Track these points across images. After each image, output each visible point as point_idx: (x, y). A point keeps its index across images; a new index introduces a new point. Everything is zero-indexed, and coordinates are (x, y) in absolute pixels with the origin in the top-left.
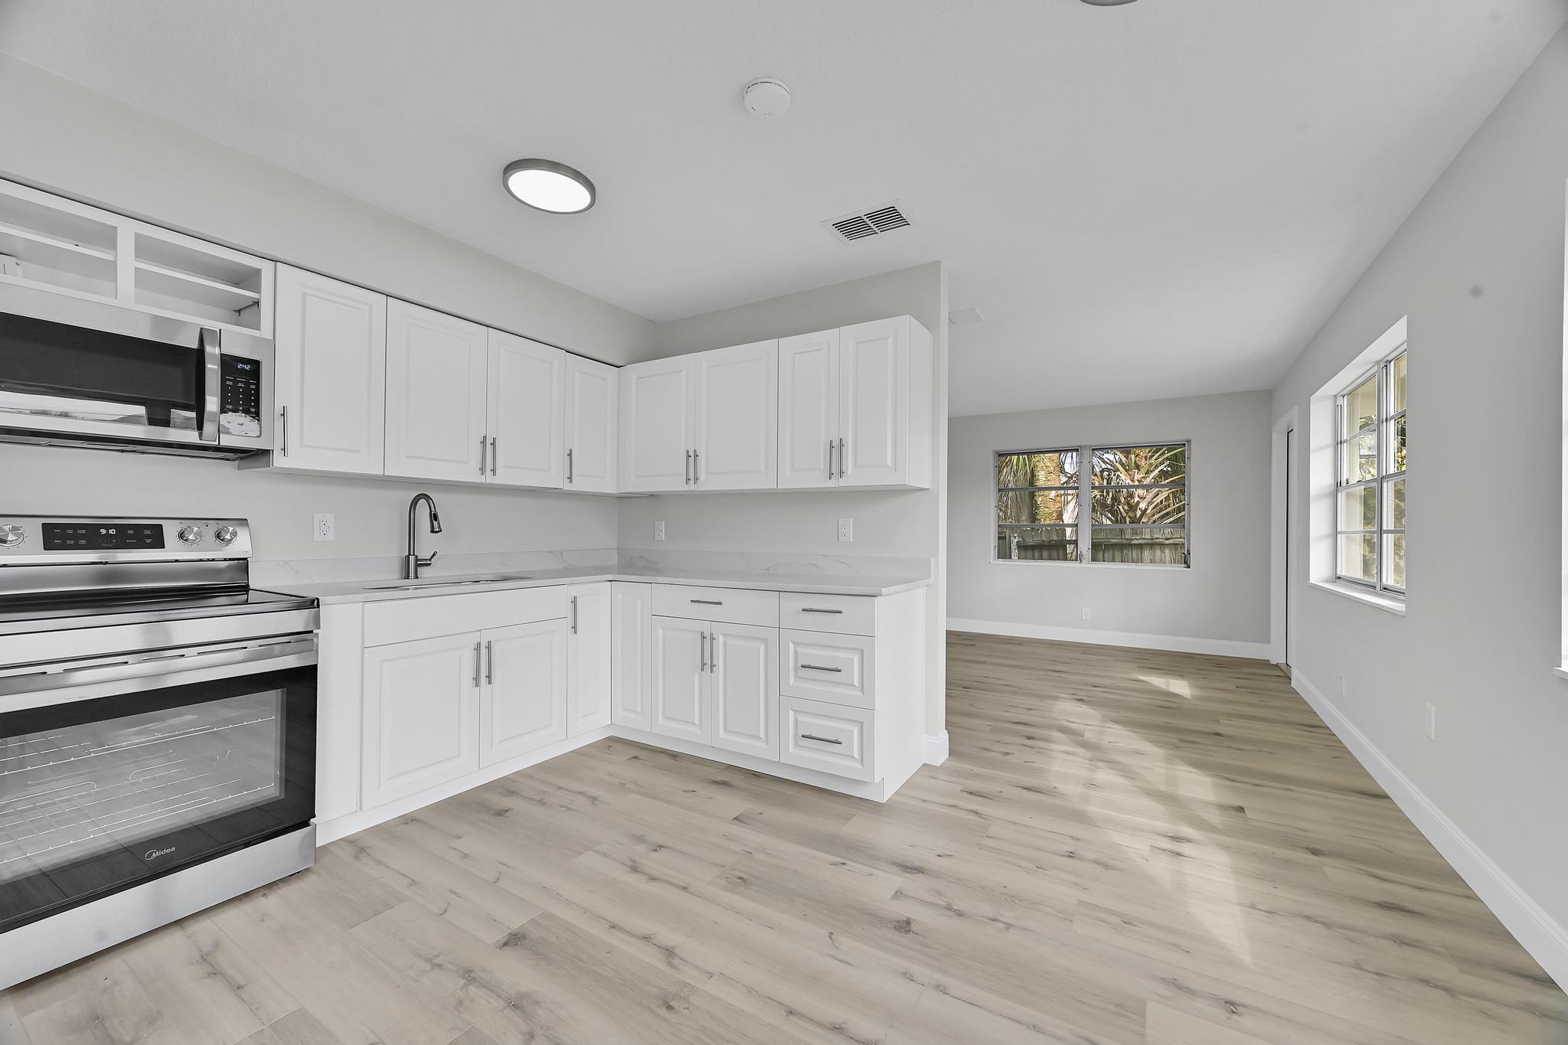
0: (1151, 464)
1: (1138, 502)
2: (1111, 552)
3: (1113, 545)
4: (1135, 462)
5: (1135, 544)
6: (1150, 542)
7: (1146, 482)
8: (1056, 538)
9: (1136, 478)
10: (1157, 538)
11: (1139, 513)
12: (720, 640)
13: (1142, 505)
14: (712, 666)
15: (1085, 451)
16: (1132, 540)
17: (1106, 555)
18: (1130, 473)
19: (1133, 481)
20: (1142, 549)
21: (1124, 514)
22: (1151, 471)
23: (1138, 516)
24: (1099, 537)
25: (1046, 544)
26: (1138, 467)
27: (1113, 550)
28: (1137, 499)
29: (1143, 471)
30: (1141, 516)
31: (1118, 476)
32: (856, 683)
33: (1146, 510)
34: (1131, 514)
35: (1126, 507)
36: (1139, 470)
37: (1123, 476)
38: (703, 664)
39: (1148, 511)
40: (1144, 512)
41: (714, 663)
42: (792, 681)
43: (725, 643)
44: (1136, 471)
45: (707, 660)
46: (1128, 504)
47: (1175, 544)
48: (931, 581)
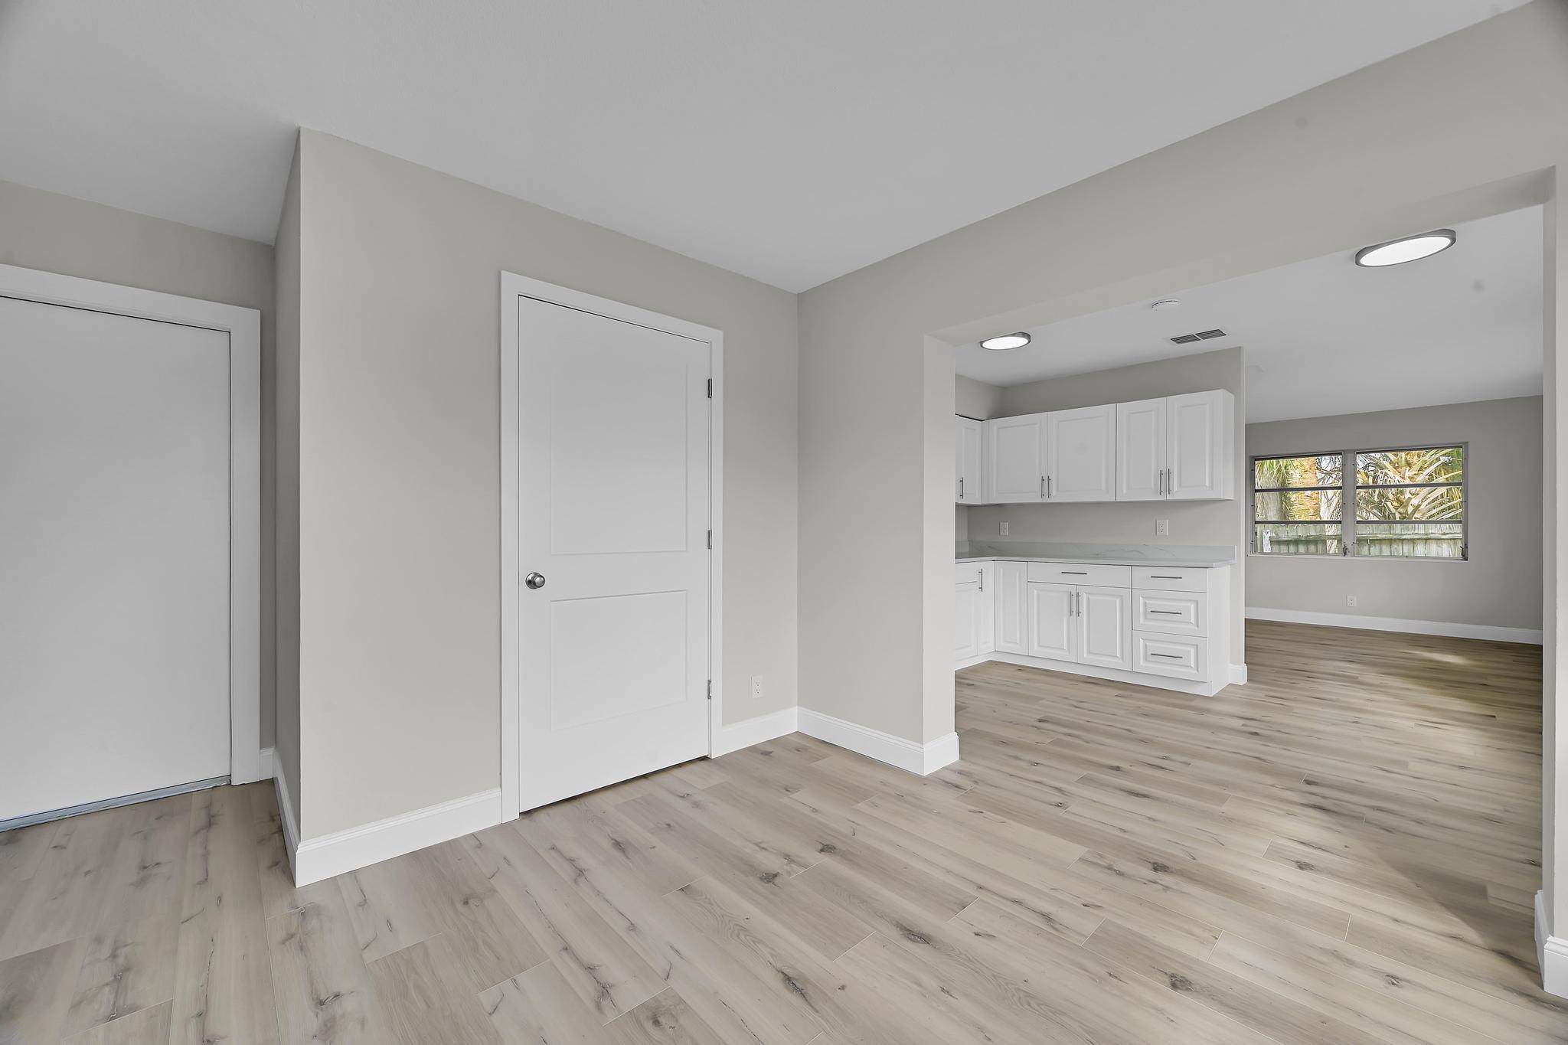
0: (1425, 462)
1: (1410, 499)
2: (1378, 547)
3: (1380, 540)
4: (1406, 459)
5: (1405, 539)
6: (1425, 537)
7: (1419, 479)
8: (1313, 534)
9: (1407, 475)
10: (1432, 533)
11: (1410, 509)
12: (1084, 598)
13: (1415, 501)
14: (1078, 614)
15: (1349, 455)
16: (1402, 535)
17: (1372, 549)
18: (1400, 470)
19: (1403, 478)
20: (1414, 543)
21: (1393, 510)
22: (1425, 468)
23: (1410, 512)
24: (1364, 533)
25: (1303, 539)
26: (1409, 465)
27: (1381, 544)
28: (1408, 495)
29: (1416, 468)
30: (1414, 512)
31: (1386, 474)
32: (1192, 621)
33: (1419, 506)
34: (1401, 510)
35: (1395, 504)
36: (1410, 467)
37: (1391, 474)
38: (1071, 612)
39: (1422, 507)
40: (1417, 508)
41: (1080, 611)
42: (1142, 621)
43: (1088, 599)
44: (1408, 468)
45: (1074, 609)
46: (1398, 500)
47: (1454, 539)
48: (1235, 561)
